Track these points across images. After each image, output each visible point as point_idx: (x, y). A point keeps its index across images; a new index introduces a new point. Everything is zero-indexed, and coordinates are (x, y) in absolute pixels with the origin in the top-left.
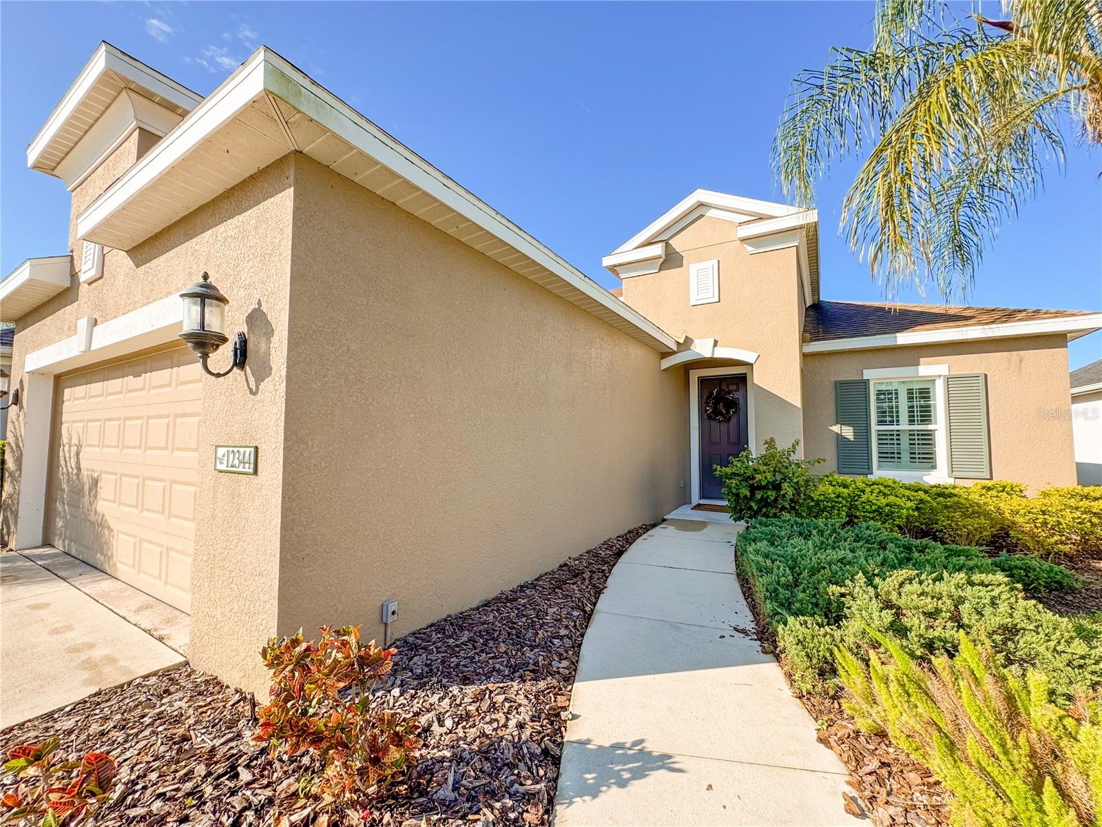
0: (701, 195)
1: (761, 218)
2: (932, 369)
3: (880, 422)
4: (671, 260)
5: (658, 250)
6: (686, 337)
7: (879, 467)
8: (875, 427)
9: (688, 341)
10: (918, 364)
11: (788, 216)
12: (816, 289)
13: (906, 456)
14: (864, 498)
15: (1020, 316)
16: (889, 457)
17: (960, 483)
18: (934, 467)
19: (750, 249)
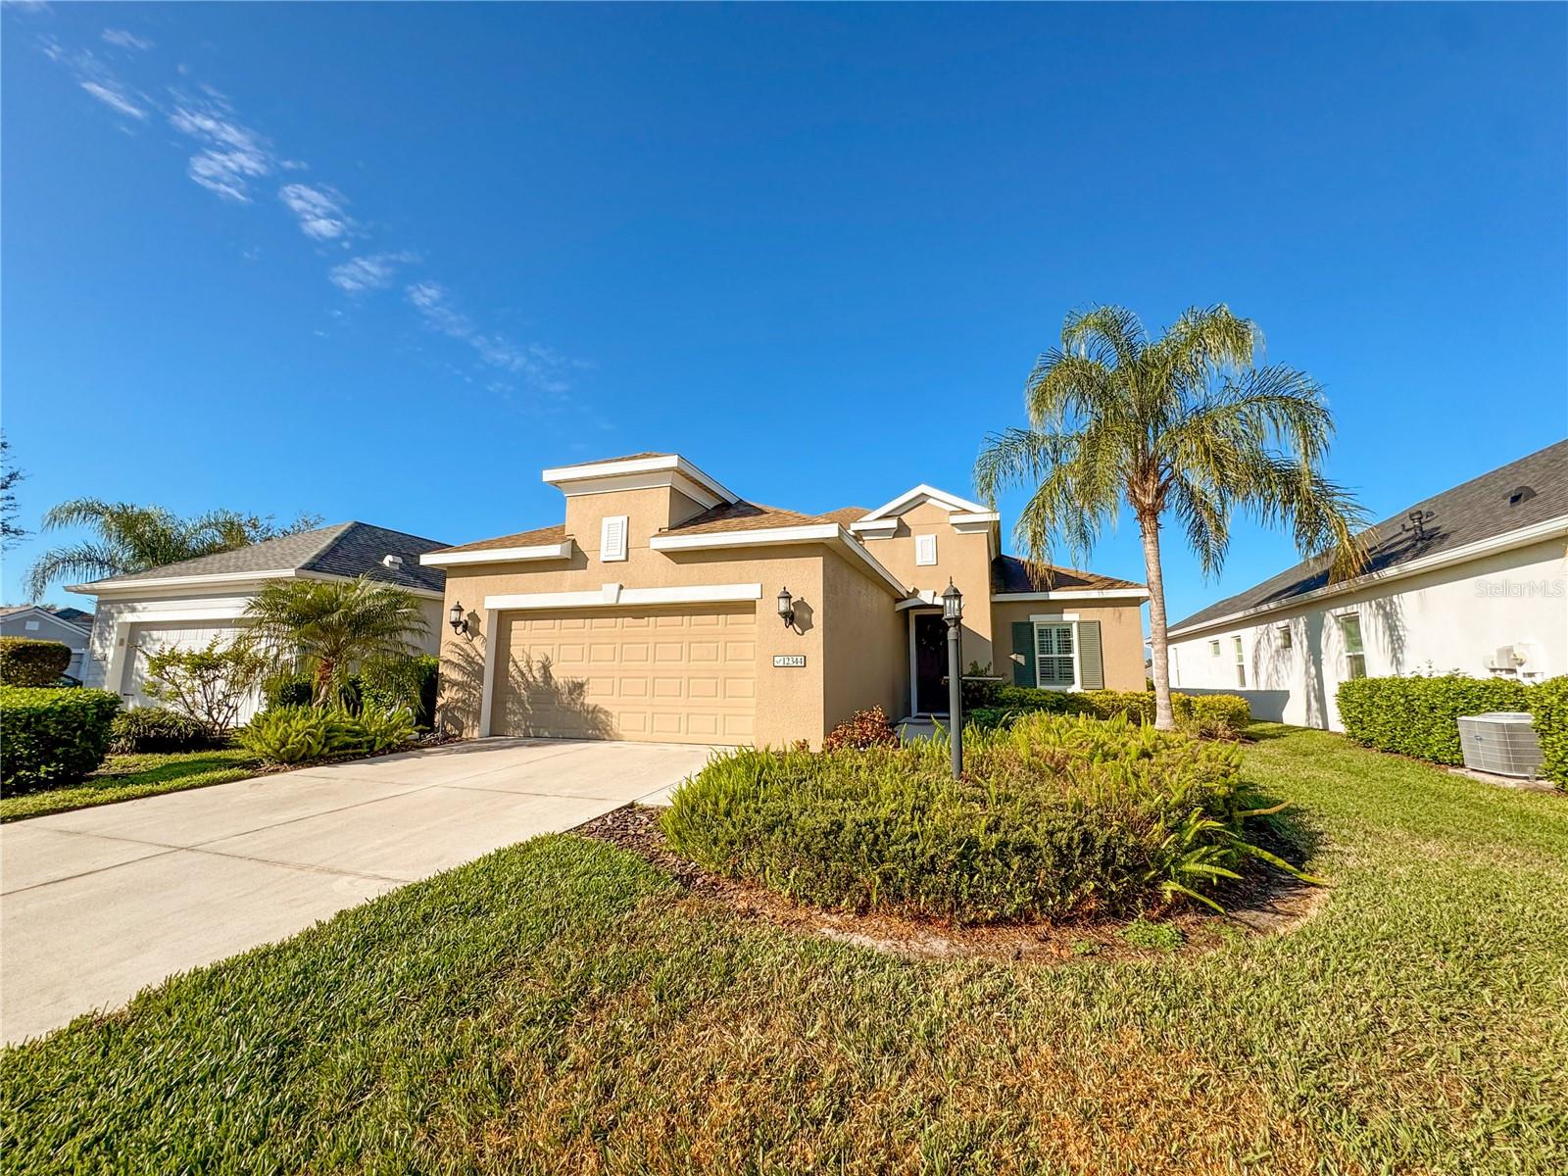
0: (923, 489)
1: (965, 511)
2: (1070, 616)
3: (1041, 652)
4: (902, 531)
5: (892, 523)
6: (915, 589)
7: (1041, 684)
8: (1038, 656)
9: (916, 591)
10: (1062, 613)
11: (982, 514)
12: (998, 548)
13: (1057, 676)
14: (1028, 698)
15: (1118, 585)
16: (1047, 676)
17: (1087, 692)
18: (1073, 683)
19: (958, 531)
